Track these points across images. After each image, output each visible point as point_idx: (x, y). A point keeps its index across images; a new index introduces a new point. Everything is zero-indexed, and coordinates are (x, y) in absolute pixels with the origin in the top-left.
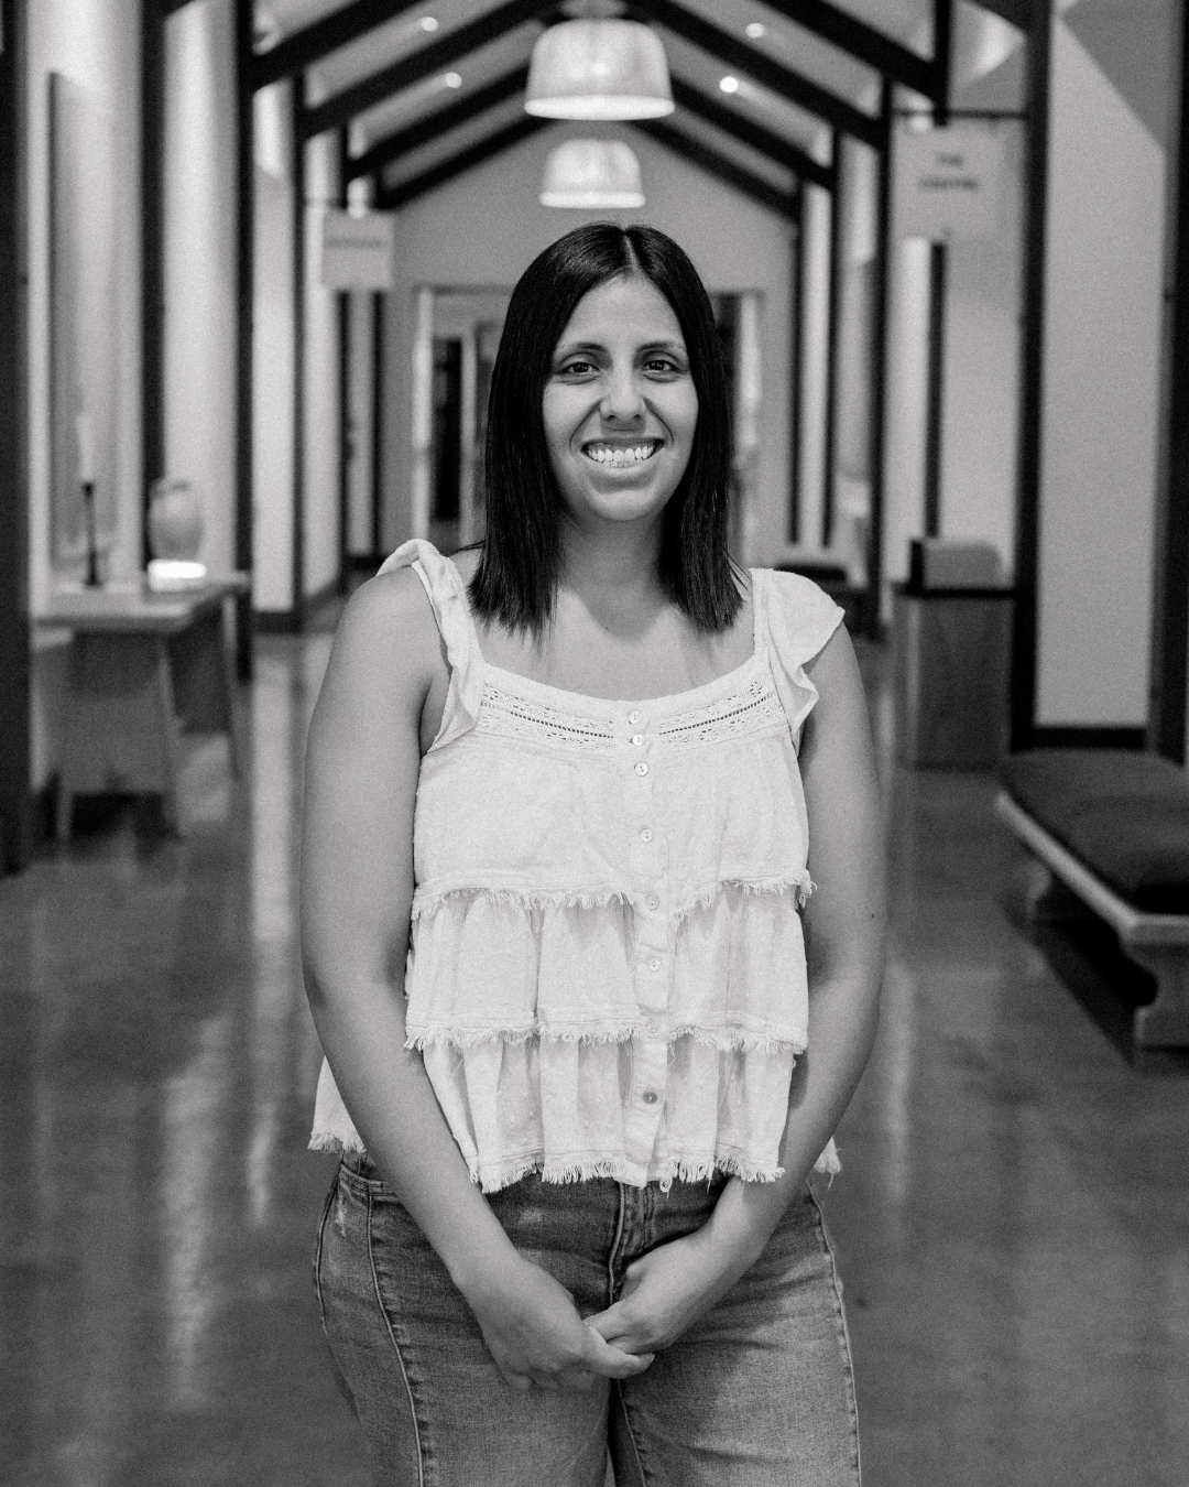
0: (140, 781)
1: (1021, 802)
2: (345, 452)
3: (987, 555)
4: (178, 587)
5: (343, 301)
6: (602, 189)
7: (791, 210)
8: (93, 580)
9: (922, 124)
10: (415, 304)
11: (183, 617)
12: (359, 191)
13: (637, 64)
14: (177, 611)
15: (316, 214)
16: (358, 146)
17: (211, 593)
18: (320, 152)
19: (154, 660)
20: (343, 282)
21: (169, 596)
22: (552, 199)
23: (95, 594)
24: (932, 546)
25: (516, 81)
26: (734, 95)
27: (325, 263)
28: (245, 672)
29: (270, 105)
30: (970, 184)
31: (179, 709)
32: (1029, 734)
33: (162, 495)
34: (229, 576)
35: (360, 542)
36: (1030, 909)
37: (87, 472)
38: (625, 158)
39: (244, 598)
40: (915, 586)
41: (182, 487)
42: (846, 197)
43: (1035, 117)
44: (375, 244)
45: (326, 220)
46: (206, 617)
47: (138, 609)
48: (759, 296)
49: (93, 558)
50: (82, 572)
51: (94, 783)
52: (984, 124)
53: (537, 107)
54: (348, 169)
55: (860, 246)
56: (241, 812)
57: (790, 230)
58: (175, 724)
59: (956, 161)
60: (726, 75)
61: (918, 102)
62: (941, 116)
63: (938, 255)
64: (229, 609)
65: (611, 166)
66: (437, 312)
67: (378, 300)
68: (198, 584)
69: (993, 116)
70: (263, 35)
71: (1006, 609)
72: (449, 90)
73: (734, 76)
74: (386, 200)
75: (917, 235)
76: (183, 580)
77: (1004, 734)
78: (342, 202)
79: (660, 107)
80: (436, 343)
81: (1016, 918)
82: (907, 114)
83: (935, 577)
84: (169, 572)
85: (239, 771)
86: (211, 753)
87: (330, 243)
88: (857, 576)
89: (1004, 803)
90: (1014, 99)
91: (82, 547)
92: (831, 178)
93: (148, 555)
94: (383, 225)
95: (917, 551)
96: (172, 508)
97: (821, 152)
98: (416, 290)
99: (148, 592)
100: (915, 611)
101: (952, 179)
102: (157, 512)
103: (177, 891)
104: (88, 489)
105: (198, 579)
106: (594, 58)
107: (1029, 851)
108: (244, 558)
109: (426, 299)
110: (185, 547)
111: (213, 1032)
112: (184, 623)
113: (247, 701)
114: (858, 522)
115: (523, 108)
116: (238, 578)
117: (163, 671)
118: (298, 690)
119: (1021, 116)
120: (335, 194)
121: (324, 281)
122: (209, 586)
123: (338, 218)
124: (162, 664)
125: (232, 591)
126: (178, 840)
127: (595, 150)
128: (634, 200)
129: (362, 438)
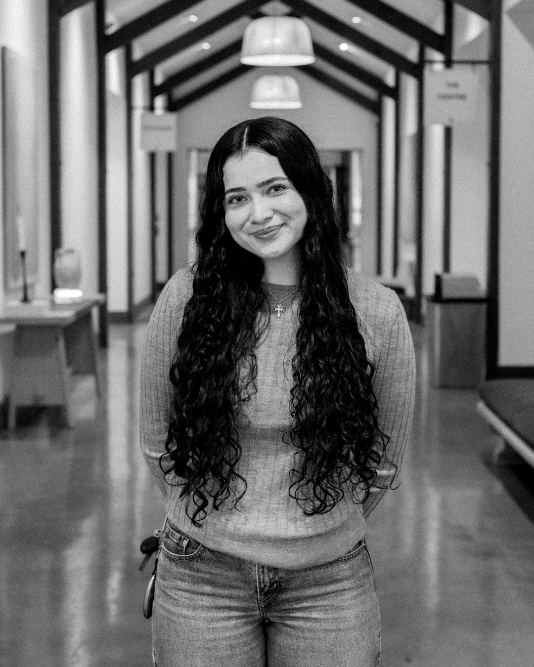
0: (51, 400)
1: (489, 405)
2: (154, 232)
3: (474, 281)
4: (69, 302)
5: (152, 157)
6: (281, 100)
7: (376, 108)
8: (25, 299)
9: (439, 67)
10: (188, 157)
11: (70, 317)
12: (160, 102)
13: (295, 39)
14: (68, 314)
15: (138, 113)
16: (159, 79)
17: (86, 305)
18: (140, 82)
19: (57, 339)
20: (152, 148)
21: (65, 306)
22: (254, 105)
23: (26, 307)
24: (446, 277)
25: (236, 47)
26: (346, 52)
27: (142, 135)
28: (103, 342)
29: (114, 60)
30: (462, 97)
31: (69, 363)
32: (495, 371)
33: (60, 256)
34: (95, 296)
35: (162, 277)
36: (495, 459)
37: (22, 245)
38: (292, 85)
39: (103, 307)
40: (438, 297)
41: (71, 251)
42: (402, 103)
43: (494, 63)
44: (168, 129)
45: (143, 116)
46: (83, 317)
47: (48, 314)
48: (361, 151)
49: (25, 288)
50: (20, 295)
51: (27, 401)
52: (469, 67)
53: (247, 60)
54: (154, 91)
55: (410, 127)
56: (102, 413)
57: (375, 119)
58: (67, 371)
59: (455, 85)
60: (344, 42)
61: (437, 56)
62: (448, 63)
63: (448, 132)
64: (95, 312)
65: (285, 88)
66: (199, 160)
67: (170, 156)
68: (79, 300)
69: (473, 63)
70: (111, 25)
71: (484, 307)
72: (205, 51)
73: (346, 43)
74: (173, 106)
75: (437, 122)
76: (72, 299)
77: (483, 371)
78: (151, 108)
79: (308, 59)
80: (199, 176)
81: (488, 464)
82: (432, 62)
83: (447, 293)
84: (64, 295)
85: (101, 393)
86: (87, 384)
87: (145, 128)
88: (410, 292)
89: (481, 406)
90: (484, 53)
91: (20, 283)
92: (395, 93)
93: (54, 286)
94: (171, 119)
95: (438, 280)
96: (65, 262)
97: (390, 80)
98: (189, 150)
99: (53, 305)
100: (437, 310)
101: (454, 95)
102: (58, 265)
103: (69, 454)
104: (23, 254)
105: (79, 298)
106: (274, 36)
107: (494, 431)
108: (103, 287)
109: (194, 155)
110: (73, 281)
111: (88, 526)
112: (68, 322)
113: (105, 358)
114: (411, 264)
115: (240, 60)
116: (99, 297)
117: (61, 344)
118: (131, 352)
119: (488, 63)
120: (147, 104)
121: (142, 147)
122: (84, 301)
123: (149, 115)
124: (61, 340)
125: (96, 303)
126: (70, 428)
127: (277, 81)
128: (297, 105)
129: (162, 224)
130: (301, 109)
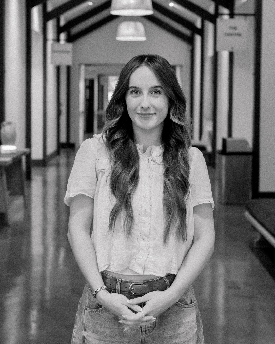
1: (252, 214)
2: (59, 113)
3: (245, 142)
4: (9, 152)
5: (58, 69)
6: (134, 36)
7: (190, 41)
9: (226, 17)
10: (79, 69)
11: (9, 161)
12: (63, 36)
14: (8, 159)
15: (50, 43)
16: (62, 23)
17: (19, 154)
18: (51, 25)
20: (58, 63)
21: (6, 155)
22: (119, 38)
24: (229, 140)
26: (173, 7)
27: (52, 56)
28: (29, 177)
29: (36, 12)
30: (239, 35)
31: (9, 188)
32: (257, 194)
33: (4, 126)
34: (24, 149)
35: (63, 139)
36: (255, 245)
38: (141, 27)
39: (28, 156)
40: (224, 152)
41: (10, 123)
42: (205, 38)
43: (258, 15)
44: (67, 52)
45: (52, 45)
46: (17, 161)
48: (181, 66)
52: (243, 17)
53: (114, 12)
54: (59, 30)
55: (210, 53)
56: (28, 218)
57: (190, 47)
58: (7, 193)
59: (235, 28)
60: (171, 2)
61: (226, 11)
62: (232, 15)
63: (231, 55)
64: (24, 159)
65: (136, 29)
66: (86, 71)
67: (69, 68)
68: (14, 152)
69: (246, 15)
71: (251, 158)
72: (89, 6)
73: (173, 2)
74: (71, 39)
75: (225, 50)
76: (10, 150)
77: (250, 194)
78: (58, 40)
79: (150, 12)
80: (86, 80)
81: (251, 248)
82: (222, 14)
83: (230, 149)
84: (6, 148)
85: (27, 206)
86: (19, 201)
87: (54, 52)
88: (209, 149)
89: (247, 214)
90: (252, 10)
92: (201, 32)
94: (70, 46)
95: (224, 141)
96: (7, 130)
97: (198, 24)
98: (80, 65)
100: (224, 159)
101: (234, 33)
102: (2, 131)
103: (8, 240)
105: (14, 150)
107: (254, 228)
108: (28, 144)
109: (83, 67)
110: (11, 141)
112: (9, 164)
113: (29, 186)
114: (210, 132)
115: (110, 12)
116: (27, 150)
117: (4, 177)
118: (45, 183)
119: (254, 15)
120: (55, 37)
121: (52, 63)
122: (18, 152)
123: (56, 44)
124: (4, 175)
125: (25, 153)
126: (9, 226)
127: (132, 24)
128: (143, 39)
129: (64, 109)
130: (145, 41)
